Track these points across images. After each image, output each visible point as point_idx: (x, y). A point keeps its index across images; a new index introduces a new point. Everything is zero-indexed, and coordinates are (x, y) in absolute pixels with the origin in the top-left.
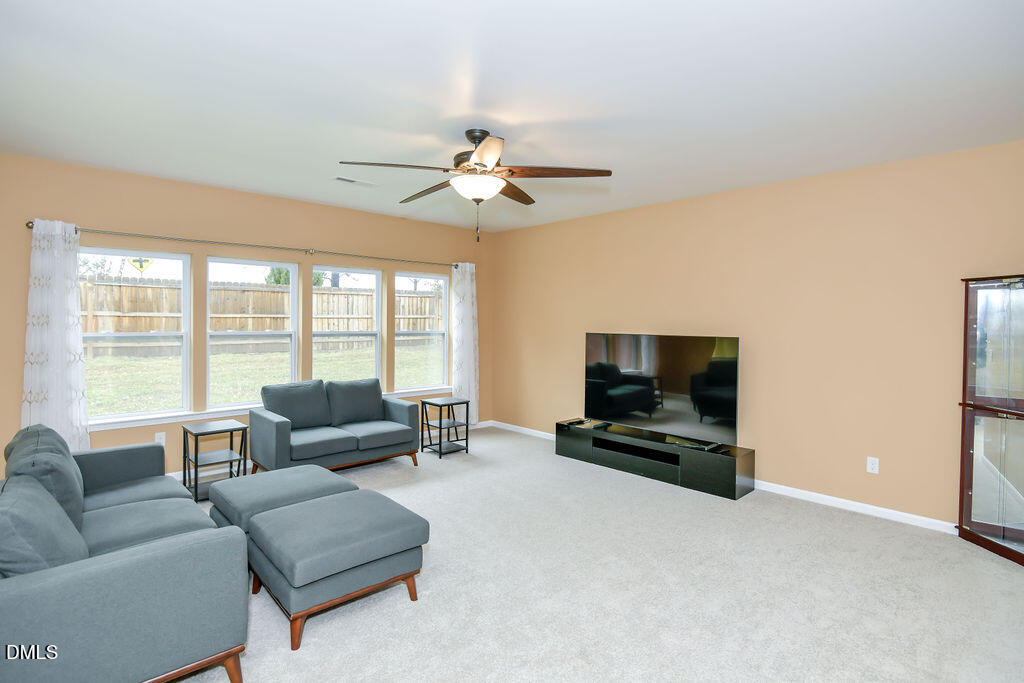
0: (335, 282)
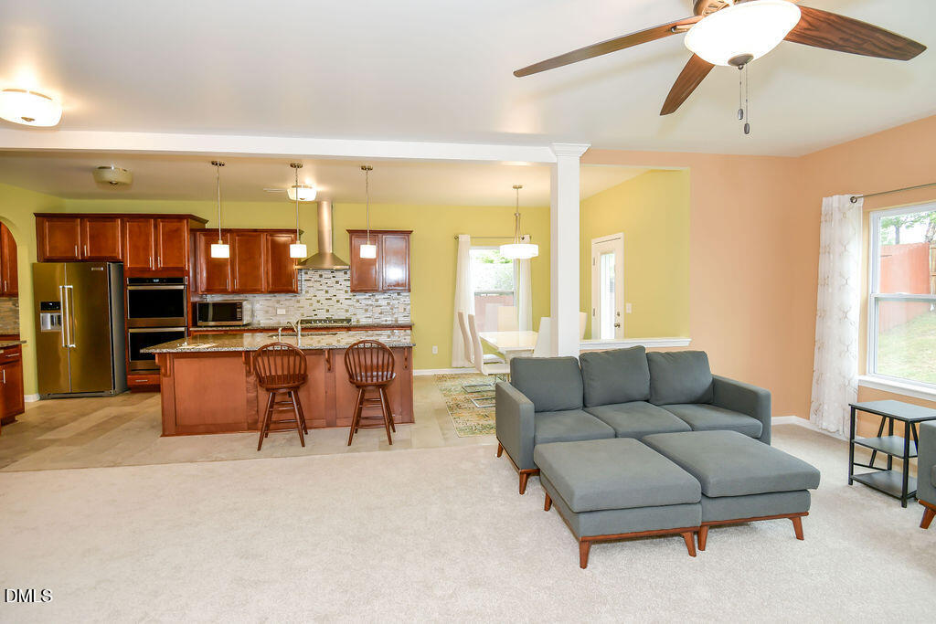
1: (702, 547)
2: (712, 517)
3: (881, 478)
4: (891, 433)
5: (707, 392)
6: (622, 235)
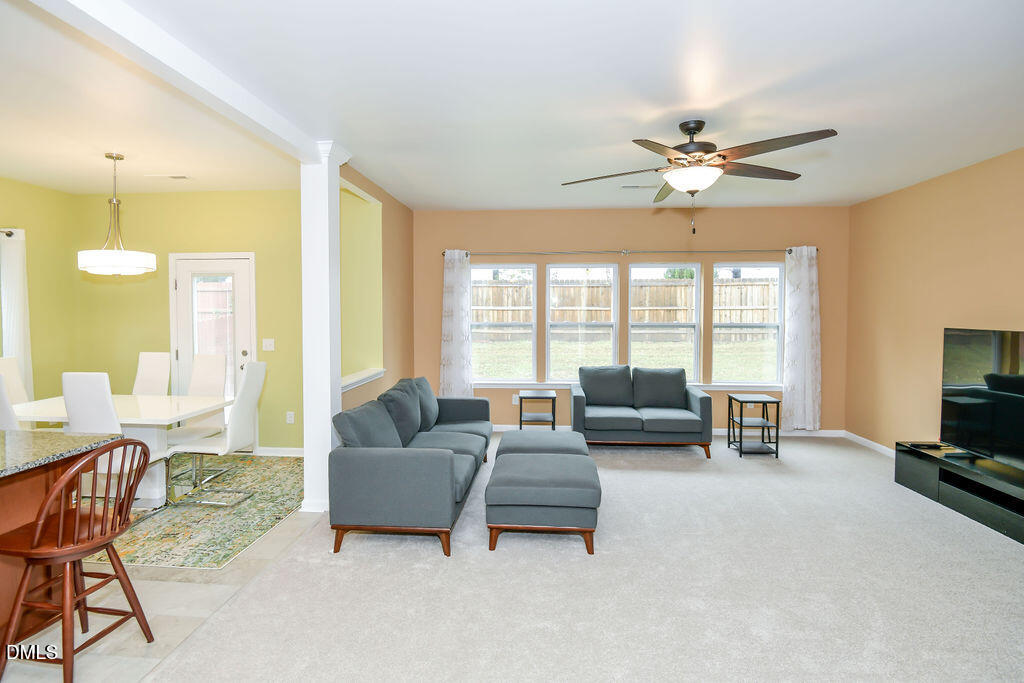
0: (736, 275)
6: (251, 255)
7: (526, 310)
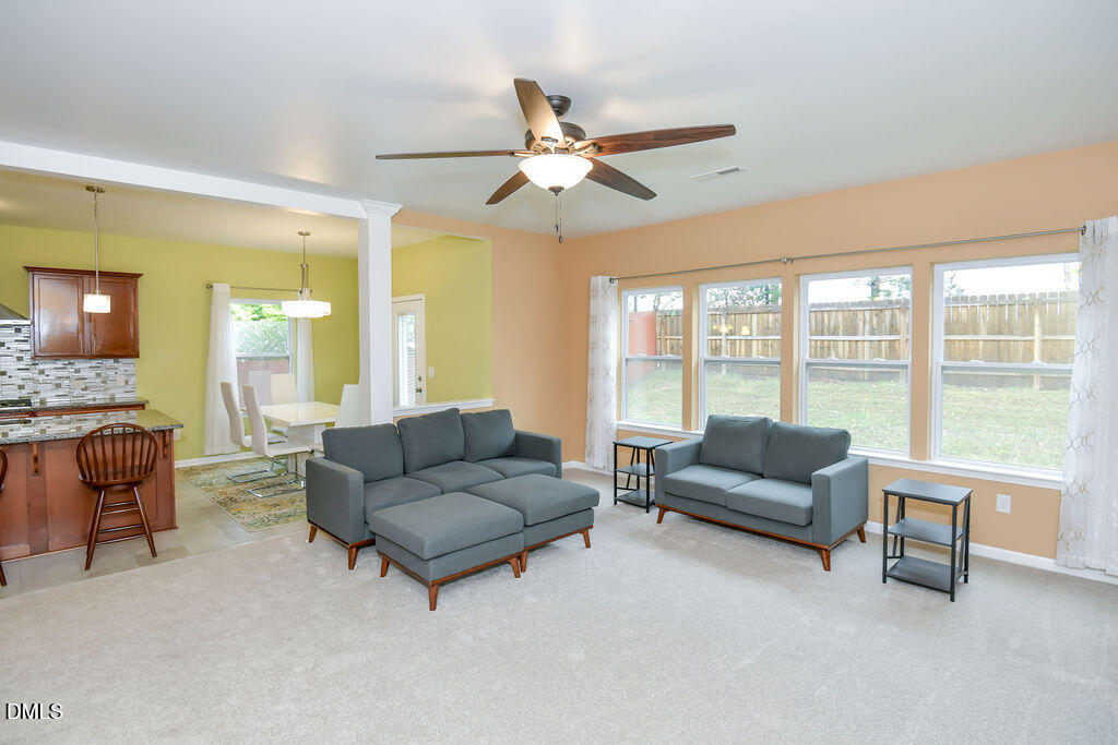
1: (523, 570)
2: (533, 541)
3: (633, 495)
4: (638, 462)
5: (511, 447)
6: (423, 296)
7: (890, 341)
